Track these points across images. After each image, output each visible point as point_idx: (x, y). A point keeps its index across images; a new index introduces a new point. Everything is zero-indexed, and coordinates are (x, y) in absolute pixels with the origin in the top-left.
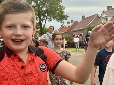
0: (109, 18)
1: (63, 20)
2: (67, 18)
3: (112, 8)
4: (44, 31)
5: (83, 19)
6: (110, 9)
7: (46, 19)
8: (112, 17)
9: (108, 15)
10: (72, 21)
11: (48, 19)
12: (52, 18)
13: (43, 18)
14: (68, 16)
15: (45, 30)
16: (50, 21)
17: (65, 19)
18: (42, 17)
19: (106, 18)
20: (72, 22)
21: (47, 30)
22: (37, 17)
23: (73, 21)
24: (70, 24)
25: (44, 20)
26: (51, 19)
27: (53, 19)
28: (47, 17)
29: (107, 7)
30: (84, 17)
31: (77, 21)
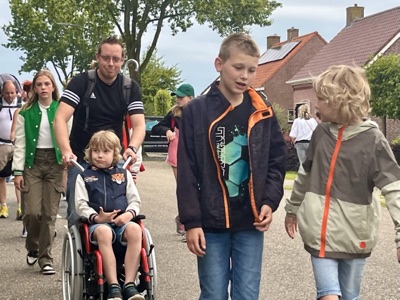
1: (246, 27)
2: (268, 13)
4: (146, 79)
5: (348, 25)
7: (163, 16)
10: (293, 33)
11: (172, 16)
12: (190, 13)
13: (146, 14)
14: (275, 5)
15: (155, 77)
16: (179, 29)
17: (257, 22)
18: (143, 5)
20: (289, 40)
21: (163, 77)
22: (119, 7)
23: (297, 31)
24: (279, 48)
25: (150, 21)
26: (185, 20)
27: (193, 19)
28: (168, 8)
30: (354, 13)
31: (316, 34)
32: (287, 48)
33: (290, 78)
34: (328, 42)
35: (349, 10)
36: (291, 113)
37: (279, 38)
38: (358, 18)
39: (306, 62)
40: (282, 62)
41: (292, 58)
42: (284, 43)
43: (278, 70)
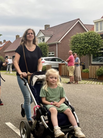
0: (47, 39)
3: (50, 27)
5: (16, 39)
6: (47, 28)
8: (49, 38)
9: (45, 35)
10: (5, 41)
19: (43, 38)
20: (4, 42)
24: (2, 44)
29: (45, 26)
31: (10, 41)
32: (3, 44)
33: (4, 50)
34: (12, 43)
35: (16, 36)
36: (5, 58)
37: (2, 42)
38: (18, 38)
39: (8, 47)
40: (3, 47)
41: (5, 46)
42: (3, 43)
43: (2, 49)
